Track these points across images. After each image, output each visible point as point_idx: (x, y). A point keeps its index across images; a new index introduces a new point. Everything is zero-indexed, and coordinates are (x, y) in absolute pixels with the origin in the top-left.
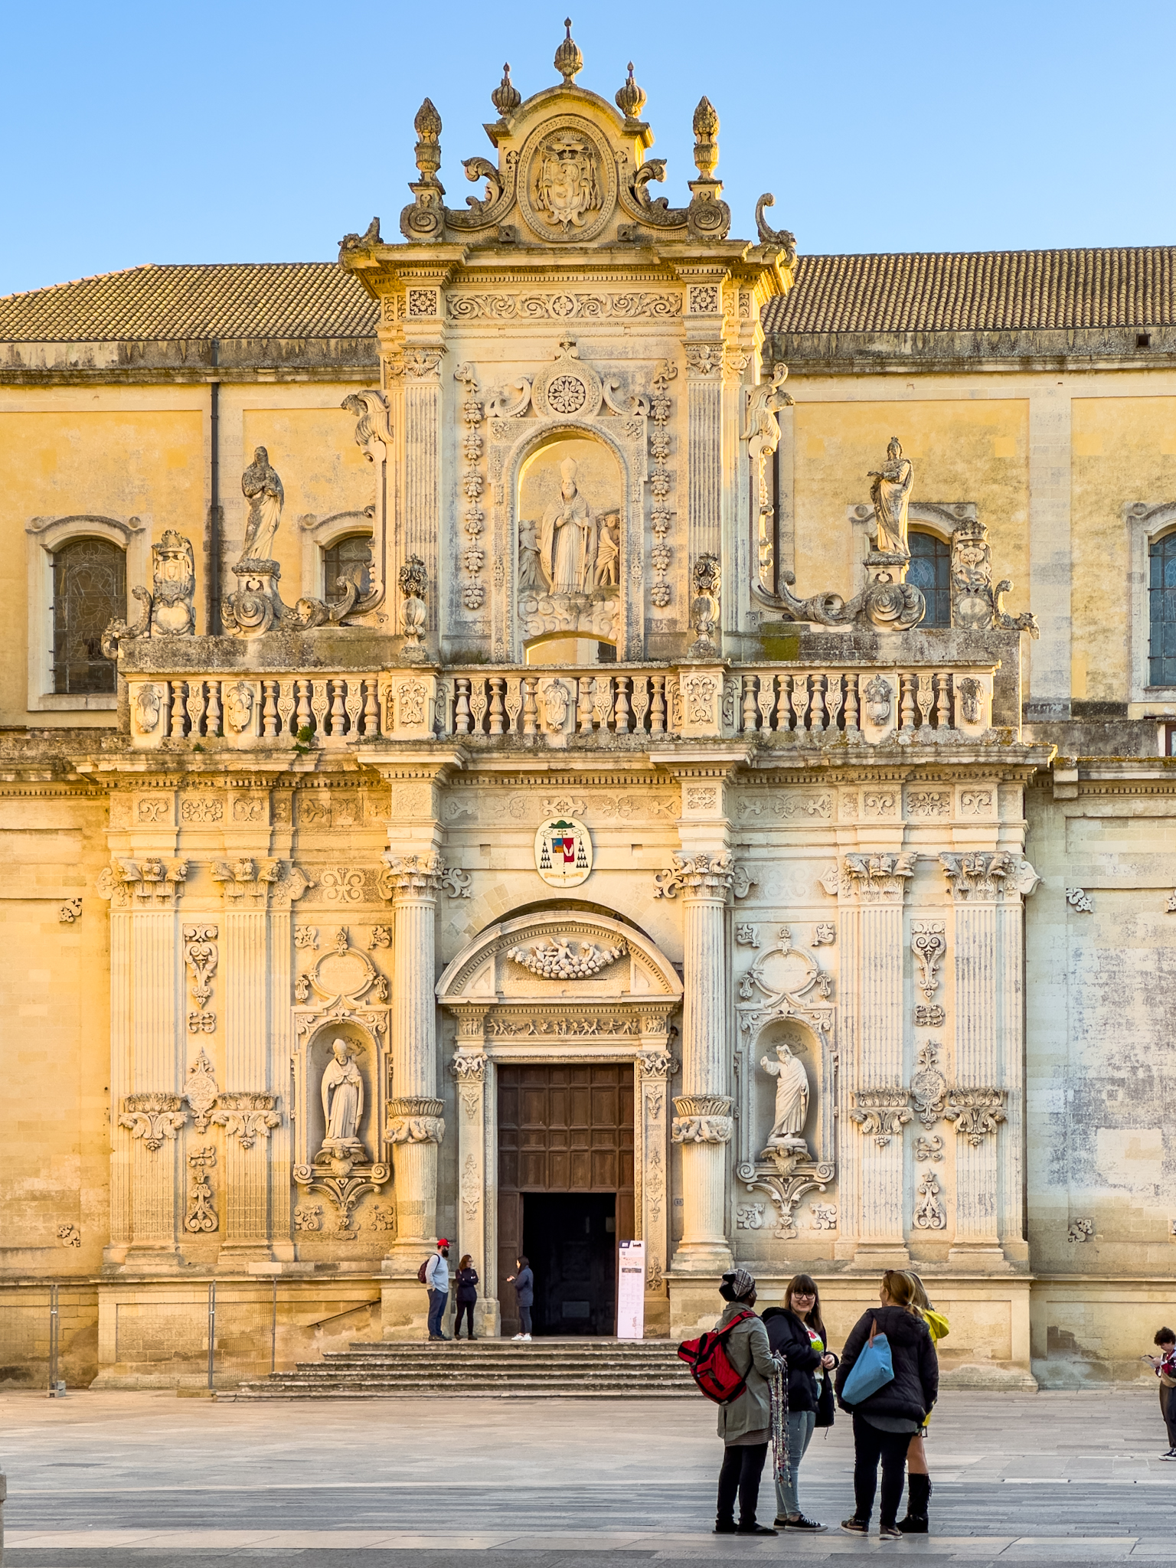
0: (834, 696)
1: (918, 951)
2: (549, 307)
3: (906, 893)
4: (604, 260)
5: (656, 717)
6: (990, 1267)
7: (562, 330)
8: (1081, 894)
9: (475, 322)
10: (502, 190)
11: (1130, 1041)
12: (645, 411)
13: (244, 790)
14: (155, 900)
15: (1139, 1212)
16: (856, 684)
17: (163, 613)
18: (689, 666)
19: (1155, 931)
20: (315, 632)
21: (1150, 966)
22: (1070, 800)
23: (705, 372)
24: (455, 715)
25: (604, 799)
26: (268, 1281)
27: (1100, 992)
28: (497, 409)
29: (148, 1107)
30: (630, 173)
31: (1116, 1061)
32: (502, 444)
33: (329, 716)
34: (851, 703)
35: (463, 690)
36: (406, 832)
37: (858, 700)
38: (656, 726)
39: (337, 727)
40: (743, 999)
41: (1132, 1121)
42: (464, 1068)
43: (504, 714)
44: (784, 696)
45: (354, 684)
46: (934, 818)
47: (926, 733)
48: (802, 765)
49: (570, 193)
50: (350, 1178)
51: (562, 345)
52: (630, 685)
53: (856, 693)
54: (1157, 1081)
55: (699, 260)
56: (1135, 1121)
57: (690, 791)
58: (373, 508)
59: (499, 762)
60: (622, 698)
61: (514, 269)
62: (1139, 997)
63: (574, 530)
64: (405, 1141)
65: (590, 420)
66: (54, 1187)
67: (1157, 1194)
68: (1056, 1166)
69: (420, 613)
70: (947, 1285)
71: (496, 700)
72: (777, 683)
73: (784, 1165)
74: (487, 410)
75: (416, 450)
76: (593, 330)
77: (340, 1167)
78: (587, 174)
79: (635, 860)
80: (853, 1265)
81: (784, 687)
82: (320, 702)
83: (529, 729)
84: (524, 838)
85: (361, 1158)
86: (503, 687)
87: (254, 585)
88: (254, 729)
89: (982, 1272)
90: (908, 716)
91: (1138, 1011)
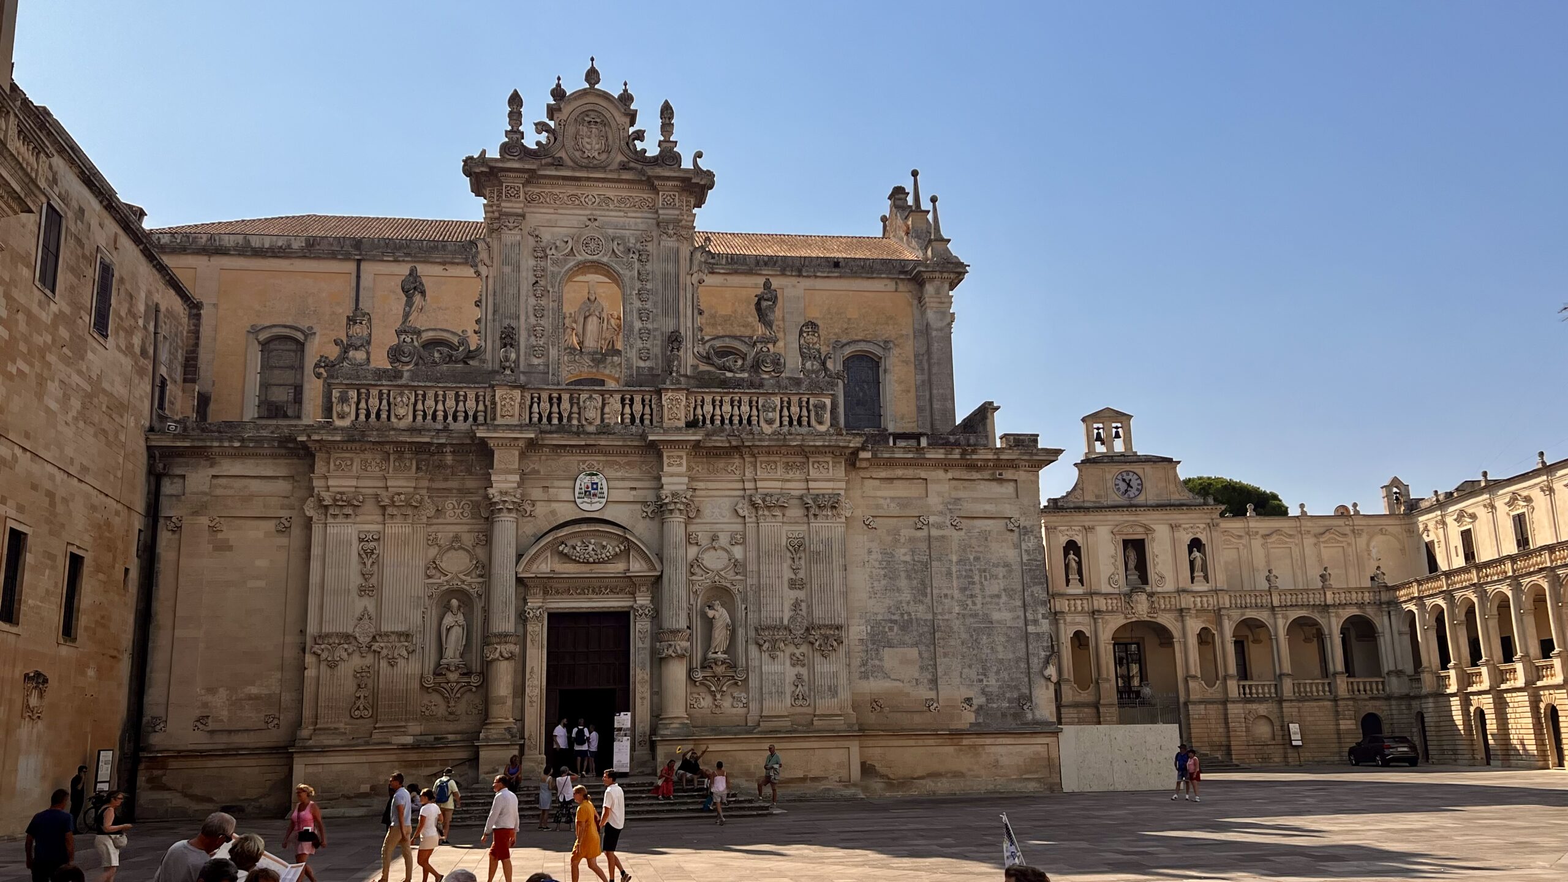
0: (745, 408)
1: (791, 548)
2: (583, 200)
3: (784, 515)
4: (615, 176)
5: (647, 417)
6: (837, 728)
7: (588, 212)
8: (871, 519)
9: (541, 205)
10: (555, 139)
11: (900, 599)
12: (636, 257)
13: (400, 454)
14: (341, 516)
15: (908, 695)
16: (757, 402)
17: (352, 353)
18: (668, 389)
19: (910, 539)
20: (445, 367)
21: (908, 558)
22: (864, 468)
23: (670, 237)
24: (531, 413)
25: (616, 462)
26: (404, 747)
27: (883, 572)
28: (553, 251)
29: (331, 641)
30: (626, 135)
31: (893, 610)
32: (556, 269)
33: (456, 411)
34: (754, 412)
35: (536, 399)
36: (502, 477)
37: (758, 411)
38: (647, 422)
39: (461, 418)
40: (693, 574)
41: (903, 644)
42: (531, 614)
43: (560, 413)
44: (718, 408)
45: (471, 395)
46: (798, 475)
47: (796, 428)
48: (728, 445)
49: (594, 143)
50: (458, 683)
51: (590, 220)
52: (632, 400)
53: (757, 407)
54: (914, 621)
55: (668, 178)
56: (904, 644)
57: (669, 457)
58: (480, 301)
59: (556, 439)
60: (627, 407)
61: (564, 178)
62: (903, 574)
63: (595, 318)
64: (498, 659)
65: (605, 260)
66: (266, 692)
67: (917, 684)
68: (863, 669)
69: (513, 356)
70: (813, 739)
71: (555, 406)
72: (714, 401)
73: (720, 670)
74: (548, 251)
75: (507, 269)
76: (607, 213)
77: (453, 676)
78: (603, 133)
79: (631, 496)
80: (759, 729)
81: (718, 403)
82: (451, 403)
83: (575, 422)
84: (569, 483)
85: (465, 671)
86: (559, 399)
87: (408, 340)
88: (411, 418)
89: (833, 731)
90: (786, 420)
91: (903, 583)
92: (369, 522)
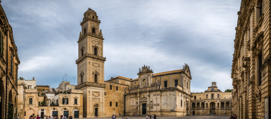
2: (144, 75)
3: (156, 96)
8: (163, 95)
9: (141, 76)
12: (147, 78)
22: (163, 91)
23: (149, 76)
37: (153, 88)
40: (150, 100)
41: (165, 105)
42: (141, 104)
46: (156, 93)
49: (144, 70)
57: (147, 92)
59: (141, 92)
63: (145, 83)
64: (138, 107)
67: (166, 108)
70: (157, 112)
73: (151, 107)
74: (142, 79)
75: (139, 81)
79: (146, 95)
80: (153, 111)
84: (142, 95)
86: (141, 89)
87: (135, 86)
92: (133, 99)
